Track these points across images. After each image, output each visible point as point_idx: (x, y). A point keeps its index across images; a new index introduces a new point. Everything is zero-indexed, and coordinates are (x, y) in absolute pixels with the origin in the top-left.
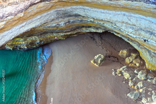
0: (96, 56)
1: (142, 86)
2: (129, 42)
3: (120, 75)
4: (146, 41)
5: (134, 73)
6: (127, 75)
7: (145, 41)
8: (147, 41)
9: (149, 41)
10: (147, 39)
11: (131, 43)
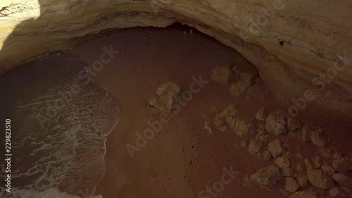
0: (159, 89)
1: (280, 150)
2: (234, 46)
3: (223, 129)
4: (285, 43)
5: (256, 120)
6: (240, 128)
7: (281, 43)
8: (289, 43)
9: (292, 43)
10: (288, 39)
11: (239, 49)
